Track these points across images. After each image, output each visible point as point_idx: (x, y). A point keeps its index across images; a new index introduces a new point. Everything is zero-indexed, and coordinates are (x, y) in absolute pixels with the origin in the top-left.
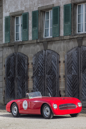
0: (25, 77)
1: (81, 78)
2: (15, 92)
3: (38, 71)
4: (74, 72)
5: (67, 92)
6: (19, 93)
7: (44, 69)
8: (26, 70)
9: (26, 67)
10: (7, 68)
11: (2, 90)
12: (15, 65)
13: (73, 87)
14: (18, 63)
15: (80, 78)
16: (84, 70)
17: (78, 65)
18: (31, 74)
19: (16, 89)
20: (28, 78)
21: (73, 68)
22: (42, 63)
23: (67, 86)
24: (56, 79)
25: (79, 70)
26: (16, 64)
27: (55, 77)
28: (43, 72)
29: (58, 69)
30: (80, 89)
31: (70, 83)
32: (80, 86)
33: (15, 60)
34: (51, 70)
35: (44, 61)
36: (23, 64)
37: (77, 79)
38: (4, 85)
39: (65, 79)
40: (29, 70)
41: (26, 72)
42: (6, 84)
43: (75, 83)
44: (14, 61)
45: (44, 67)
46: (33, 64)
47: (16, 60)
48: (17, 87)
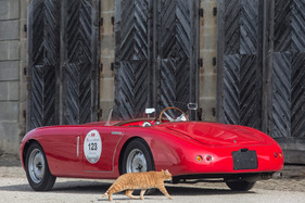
0: (90, 64)
1: (270, 65)
2: (58, 115)
3: (132, 44)
4: (247, 47)
5: (221, 112)
6: (72, 118)
7: (152, 39)
8: (92, 43)
9: (93, 31)
10: (34, 36)
11: (16, 108)
12: (58, 27)
13: (242, 95)
14: (68, 19)
15: (267, 64)
16: (279, 38)
17: (261, 22)
18: (108, 55)
19: (61, 104)
20: (101, 69)
21: (244, 33)
22: (144, 17)
23: (225, 93)
24: (188, 69)
25: (265, 39)
26: (62, 22)
27: (184, 63)
28: (146, 49)
29: (196, 35)
30: (265, 103)
31: (233, 82)
32: (265, 93)
33: (59, 8)
34: (173, 40)
35: (152, 9)
36: (83, 23)
37: (256, 67)
38: (25, 92)
39: (218, 72)
40: (104, 41)
41: (92, 50)
42: (30, 90)
43: (248, 84)
44: (57, 12)
45: (152, 32)
46: (116, 21)
47: (62, 9)
48: (64, 99)
